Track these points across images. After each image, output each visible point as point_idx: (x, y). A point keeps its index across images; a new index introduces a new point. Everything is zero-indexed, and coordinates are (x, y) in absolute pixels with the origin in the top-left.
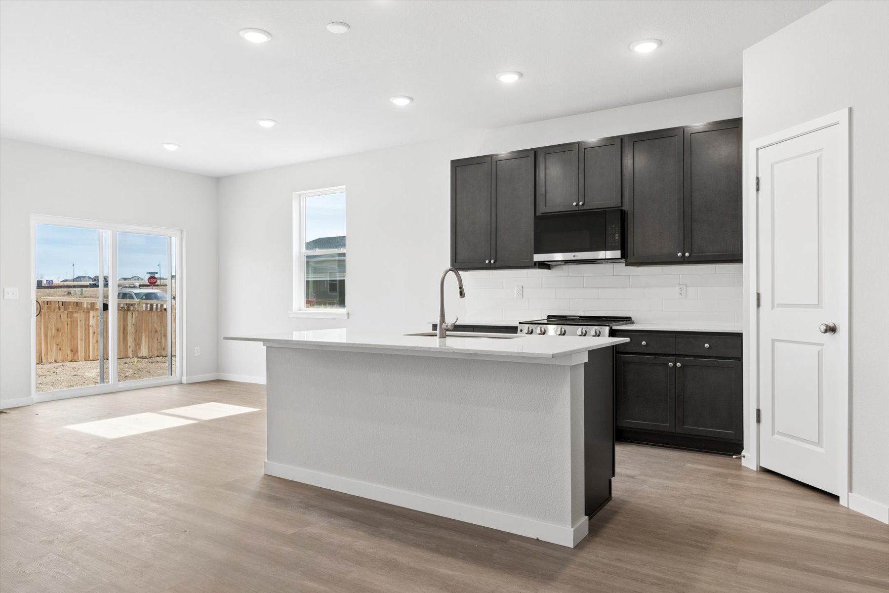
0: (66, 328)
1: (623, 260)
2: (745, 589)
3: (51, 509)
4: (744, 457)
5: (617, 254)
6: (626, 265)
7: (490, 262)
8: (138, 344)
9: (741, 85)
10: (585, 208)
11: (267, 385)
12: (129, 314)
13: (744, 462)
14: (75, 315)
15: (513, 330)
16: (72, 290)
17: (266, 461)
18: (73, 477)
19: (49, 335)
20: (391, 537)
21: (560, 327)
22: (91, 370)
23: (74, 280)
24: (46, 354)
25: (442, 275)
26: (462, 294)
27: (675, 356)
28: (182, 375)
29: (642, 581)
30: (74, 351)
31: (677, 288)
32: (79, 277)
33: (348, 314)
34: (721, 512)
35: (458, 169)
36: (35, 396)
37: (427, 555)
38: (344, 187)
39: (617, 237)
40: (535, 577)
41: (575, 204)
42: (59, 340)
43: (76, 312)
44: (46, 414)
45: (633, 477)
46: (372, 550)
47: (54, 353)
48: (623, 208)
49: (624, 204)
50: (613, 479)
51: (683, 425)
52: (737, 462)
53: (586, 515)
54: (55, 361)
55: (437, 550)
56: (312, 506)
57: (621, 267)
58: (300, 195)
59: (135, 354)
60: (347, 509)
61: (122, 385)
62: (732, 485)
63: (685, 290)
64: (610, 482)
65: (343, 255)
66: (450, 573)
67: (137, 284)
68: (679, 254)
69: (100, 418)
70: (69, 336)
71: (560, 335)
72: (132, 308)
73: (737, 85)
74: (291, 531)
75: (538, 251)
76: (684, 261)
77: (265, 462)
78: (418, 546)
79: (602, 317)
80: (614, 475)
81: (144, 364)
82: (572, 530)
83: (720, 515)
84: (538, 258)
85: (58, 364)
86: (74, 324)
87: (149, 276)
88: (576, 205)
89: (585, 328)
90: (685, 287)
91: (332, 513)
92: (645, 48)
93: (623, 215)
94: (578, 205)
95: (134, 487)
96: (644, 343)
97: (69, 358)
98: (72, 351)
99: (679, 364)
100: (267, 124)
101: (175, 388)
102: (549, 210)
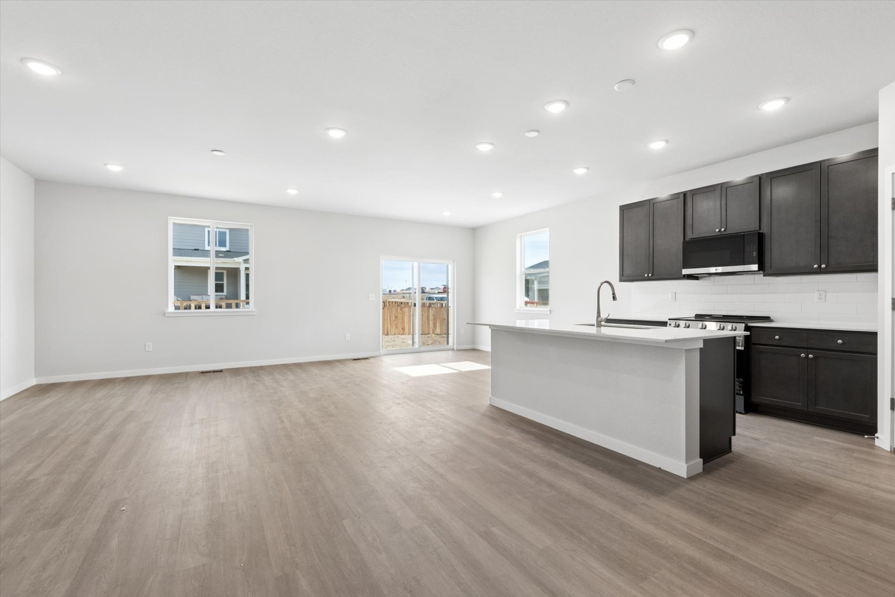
0: (400, 317)
1: (761, 272)
2: (835, 534)
3: (383, 408)
4: (878, 438)
5: (755, 267)
6: (764, 276)
7: (648, 275)
8: (435, 327)
9: (877, 120)
10: (726, 233)
11: (491, 352)
12: (431, 309)
13: (877, 443)
14: (404, 309)
15: (664, 324)
16: (405, 295)
17: (491, 396)
18: (394, 394)
19: (392, 320)
20: (557, 450)
21: (719, 324)
22: (408, 339)
23: (406, 290)
24: (390, 330)
25: (599, 285)
26: (614, 298)
27: (808, 349)
28: (454, 345)
29: (737, 510)
30: (403, 329)
31: (816, 294)
32: (409, 288)
33: (550, 311)
34: (835, 476)
35: (624, 211)
36: (382, 351)
37: (577, 464)
38: (548, 229)
39: (755, 254)
40: (650, 491)
41: (717, 230)
42: (396, 322)
43: (405, 308)
44: (387, 361)
45: (757, 440)
46: (543, 455)
47: (394, 330)
48: (761, 231)
49: (762, 228)
50: (733, 438)
51: (815, 406)
52: (870, 442)
53: (701, 457)
54: (395, 334)
55: (585, 462)
56: (513, 425)
57: (760, 277)
58: (521, 236)
59: (434, 332)
60: (533, 430)
61: (423, 349)
62: (856, 458)
63: (824, 296)
64: (730, 439)
65: (548, 272)
66: (591, 477)
67: (436, 292)
68: (816, 266)
69: (410, 365)
70: (401, 321)
71: (718, 330)
72: (432, 305)
73: (873, 120)
74: (498, 437)
75: (685, 267)
76: (820, 272)
77: (490, 398)
78: (573, 458)
79: (743, 316)
80: (734, 434)
81: (438, 338)
82: (686, 465)
83: (833, 479)
84: (685, 272)
85: (396, 336)
86: (403, 314)
87: (443, 287)
88: (719, 231)
89: (735, 325)
90: (824, 293)
91: (523, 431)
92: (773, 106)
93: (761, 237)
94: (720, 231)
95: (421, 402)
96: (777, 337)
97: (401, 333)
98: (402, 329)
99: (811, 356)
101: (450, 352)
102: (695, 236)
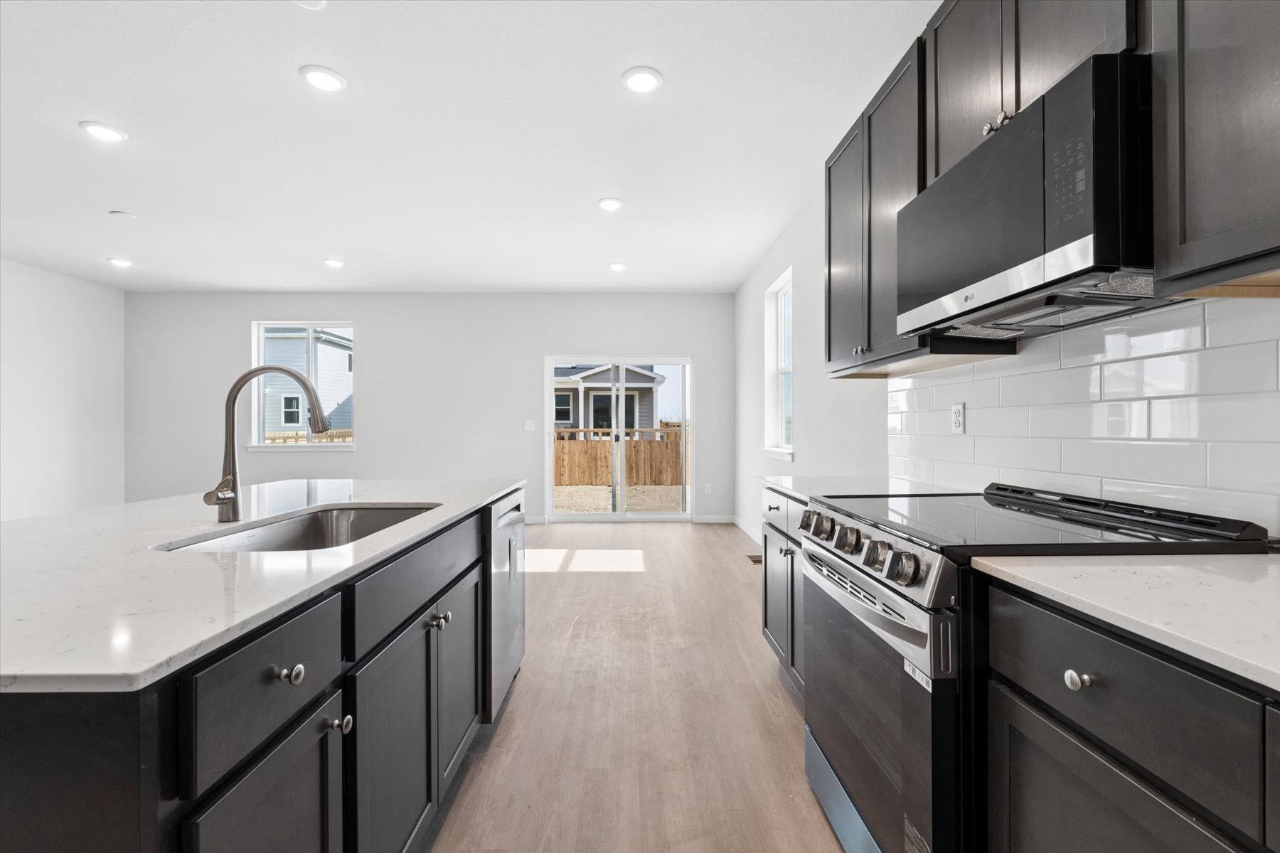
28: (692, 513)
33: (793, 455)
35: (832, 171)
38: (792, 268)
58: (776, 294)
61: (629, 516)
100: (610, 206)
